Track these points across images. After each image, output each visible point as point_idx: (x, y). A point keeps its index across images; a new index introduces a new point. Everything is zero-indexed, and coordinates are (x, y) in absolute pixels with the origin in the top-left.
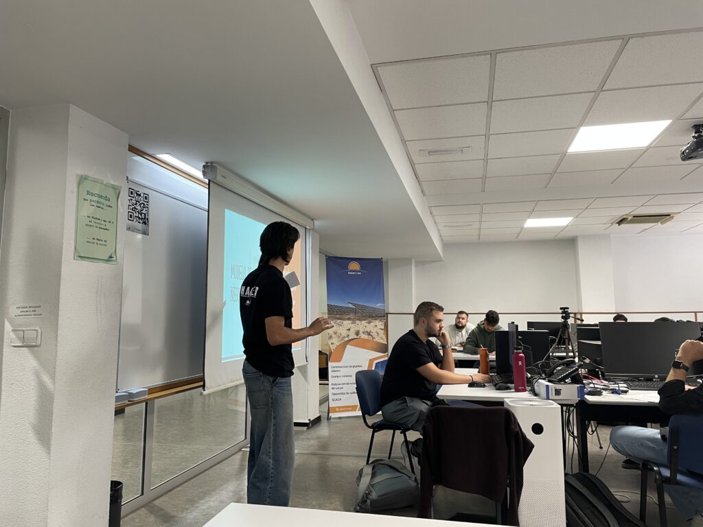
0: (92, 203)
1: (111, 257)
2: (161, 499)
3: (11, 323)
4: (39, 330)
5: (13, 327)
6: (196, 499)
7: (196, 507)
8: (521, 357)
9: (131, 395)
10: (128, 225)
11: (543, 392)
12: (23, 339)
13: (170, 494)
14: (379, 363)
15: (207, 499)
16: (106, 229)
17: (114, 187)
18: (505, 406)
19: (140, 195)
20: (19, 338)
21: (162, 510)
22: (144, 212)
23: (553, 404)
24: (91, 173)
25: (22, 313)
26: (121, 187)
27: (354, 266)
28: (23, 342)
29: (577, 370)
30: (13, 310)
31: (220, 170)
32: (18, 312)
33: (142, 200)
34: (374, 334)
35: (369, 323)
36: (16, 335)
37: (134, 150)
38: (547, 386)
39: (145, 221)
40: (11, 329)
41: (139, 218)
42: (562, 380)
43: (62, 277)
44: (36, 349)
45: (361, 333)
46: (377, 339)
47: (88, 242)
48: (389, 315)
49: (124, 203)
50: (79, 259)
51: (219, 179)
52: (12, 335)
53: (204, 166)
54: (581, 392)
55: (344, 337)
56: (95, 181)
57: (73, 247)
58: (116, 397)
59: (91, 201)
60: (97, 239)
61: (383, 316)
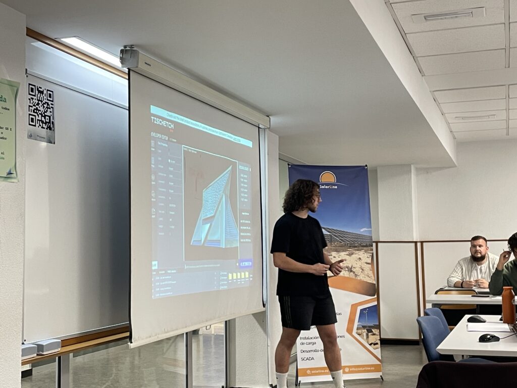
1: (10, 173)
10: (29, 131)
14: (365, 309)
16: (2, 138)
17: (11, 84)
19: (42, 92)
22: (48, 114)
26: (19, 83)
27: (328, 177)
31: (143, 55)
33: (45, 98)
34: (357, 270)
35: (350, 255)
37: (33, 34)
39: (50, 126)
41: (43, 122)
46: (362, 277)
51: (142, 66)
53: (122, 51)
61: (369, 244)
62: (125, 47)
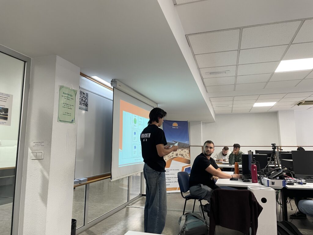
0: (65, 98)
1: (73, 121)
2: (92, 228)
3: (31, 149)
4: (43, 152)
5: (32, 151)
6: (107, 228)
7: (108, 232)
8: (255, 167)
9: (80, 181)
10: (79, 107)
11: (266, 183)
12: (36, 156)
13: (96, 225)
14: (187, 168)
15: (112, 228)
16: (71, 109)
17: (74, 91)
18: (248, 189)
19: (84, 94)
20: (34, 156)
21: (93, 232)
22: (86, 101)
23: (271, 189)
24: (65, 85)
25: (36, 145)
26: (77, 91)
27: (175, 124)
28: (36, 157)
29: (282, 173)
30: (32, 144)
31: (118, 83)
32: (34, 144)
33: (85, 96)
34: (184, 155)
35: (182, 150)
36: (33, 154)
37: (82, 75)
38: (268, 180)
39: (86, 105)
40: (31, 152)
41: (84, 104)
42: (275, 178)
43: (53, 129)
44: (41, 160)
45: (178, 155)
46: (186, 158)
47: (63, 114)
48: (191, 147)
49: (78, 97)
50: (60, 121)
51: (118, 86)
52: (32, 155)
53: (111, 81)
54: (284, 183)
55: (171, 157)
56: (67, 88)
57: (57, 117)
58: (74, 182)
59: (65, 96)
60: (67, 113)
61: (188, 147)
62: (113, 80)
